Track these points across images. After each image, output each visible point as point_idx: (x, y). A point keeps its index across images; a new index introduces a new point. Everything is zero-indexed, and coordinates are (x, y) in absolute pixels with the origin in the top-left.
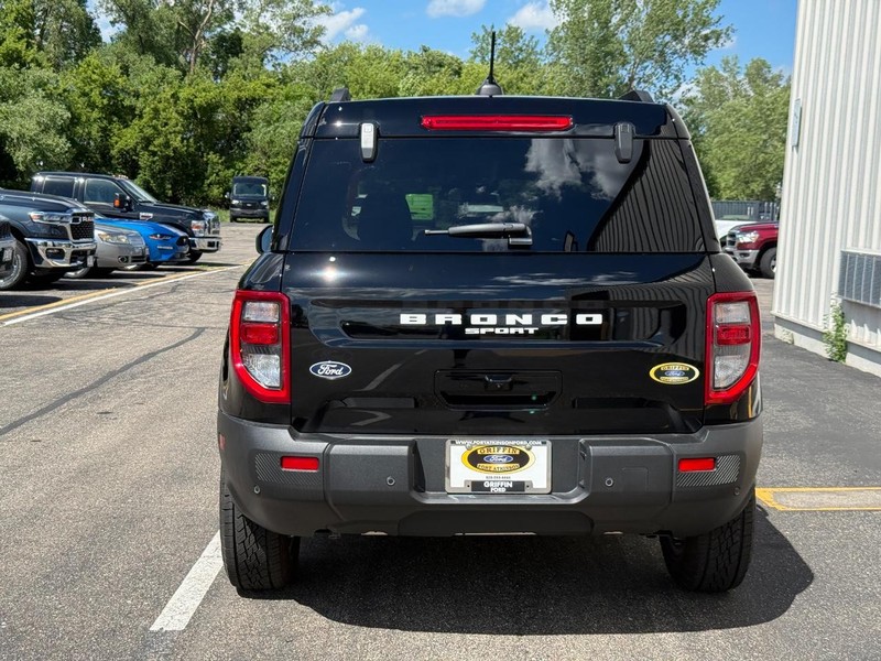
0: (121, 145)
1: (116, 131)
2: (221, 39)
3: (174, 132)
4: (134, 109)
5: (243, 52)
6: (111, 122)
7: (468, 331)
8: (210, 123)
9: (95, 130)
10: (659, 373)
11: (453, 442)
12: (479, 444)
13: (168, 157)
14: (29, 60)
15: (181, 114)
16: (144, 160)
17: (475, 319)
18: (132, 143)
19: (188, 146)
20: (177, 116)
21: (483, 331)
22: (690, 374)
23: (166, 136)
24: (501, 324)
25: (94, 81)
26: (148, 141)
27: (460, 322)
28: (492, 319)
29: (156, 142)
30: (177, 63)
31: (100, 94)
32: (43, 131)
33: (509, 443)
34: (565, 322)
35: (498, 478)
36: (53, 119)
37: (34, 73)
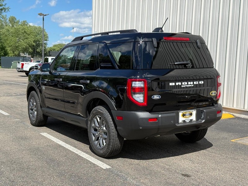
7: (182, 86)
10: (212, 93)
11: (180, 112)
12: (184, 112)
17: (183, 83)
21: (185, 86)
22: (215, 93)
27: (181, 84)
33: (189, 111)
34: (198, 83)
35: (188, 119)
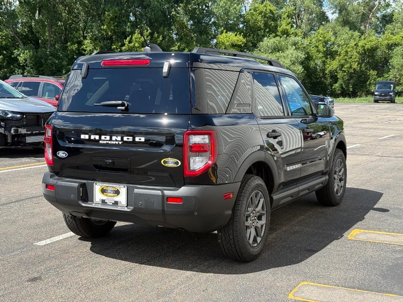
0: (330, 68)
1: (328, 62)
2: (384, 16)
3: (355, 61)
4: (338, 52)
5: (393, 22)
6: (327, 58)
7: (101, 142)
8: (373, 56)
9: (319, 62)
10: (165, 162)
11: (96, 184)
12: (105, 185)
13: (351, 73)
14: (291, 33)
15: (358, 53)
16: (340, 75)
17: (103, 137)
18: (335, 67)
19: (361, 67)
20: (356, 54)
21: (105, 142)
22: (177, 163)
23: (350, 63)
24: (111, 139)
25: (321, 40)
26: (342, 66)
27: (98, 139)
28: (108, 138)
29: (345, 67)
30: (360, 29)
31: (323, 46)
32: (293, 64)
33: (113, 186)
34: (132, 140)
35: (110, 199)
36: (297, 59)
37: (293, 39)
